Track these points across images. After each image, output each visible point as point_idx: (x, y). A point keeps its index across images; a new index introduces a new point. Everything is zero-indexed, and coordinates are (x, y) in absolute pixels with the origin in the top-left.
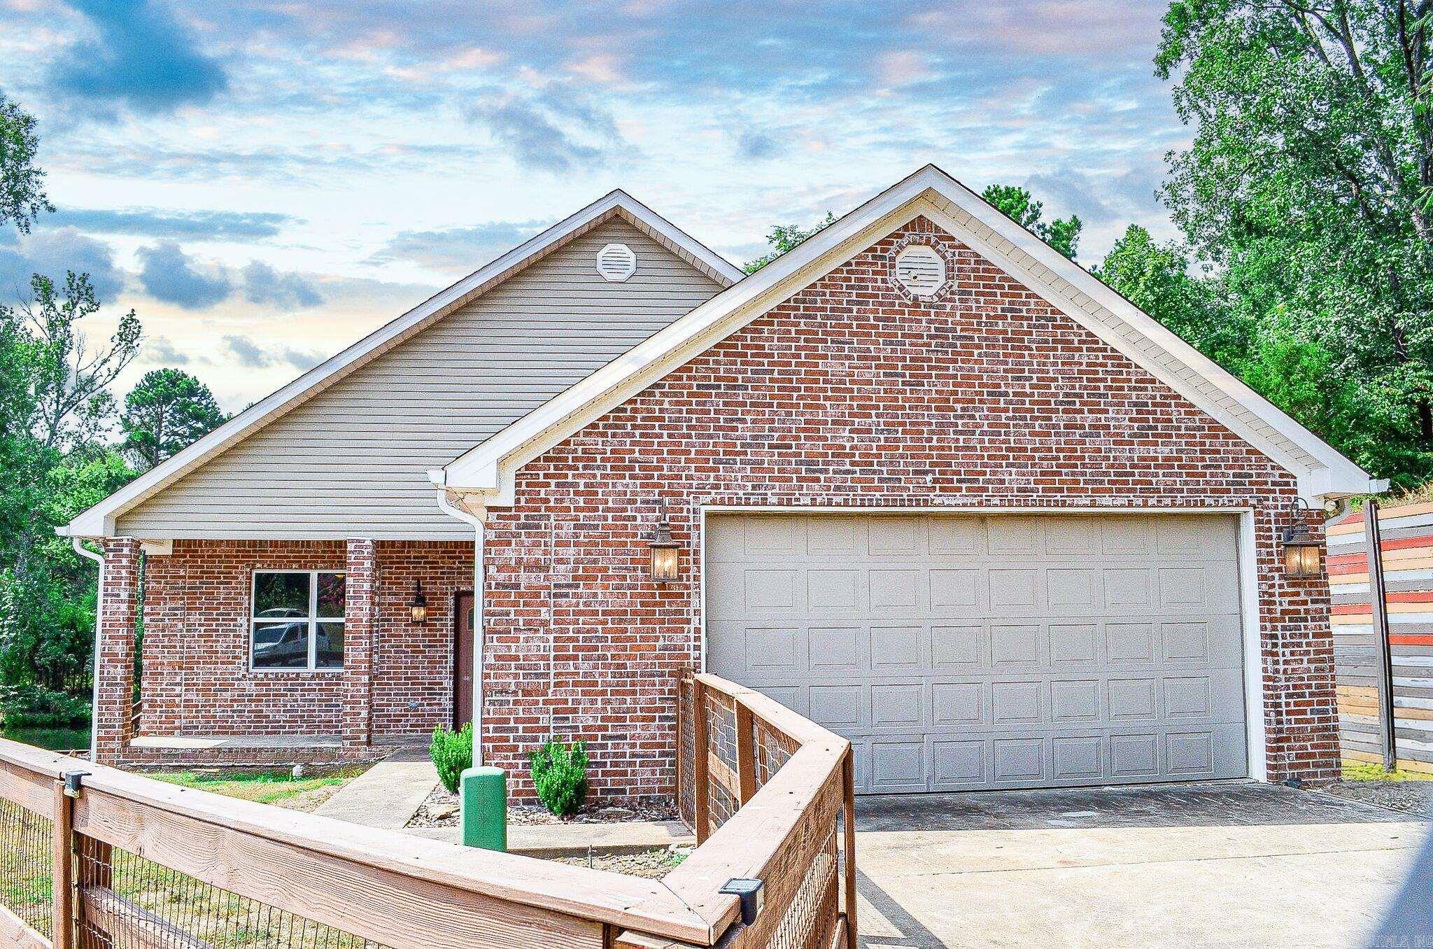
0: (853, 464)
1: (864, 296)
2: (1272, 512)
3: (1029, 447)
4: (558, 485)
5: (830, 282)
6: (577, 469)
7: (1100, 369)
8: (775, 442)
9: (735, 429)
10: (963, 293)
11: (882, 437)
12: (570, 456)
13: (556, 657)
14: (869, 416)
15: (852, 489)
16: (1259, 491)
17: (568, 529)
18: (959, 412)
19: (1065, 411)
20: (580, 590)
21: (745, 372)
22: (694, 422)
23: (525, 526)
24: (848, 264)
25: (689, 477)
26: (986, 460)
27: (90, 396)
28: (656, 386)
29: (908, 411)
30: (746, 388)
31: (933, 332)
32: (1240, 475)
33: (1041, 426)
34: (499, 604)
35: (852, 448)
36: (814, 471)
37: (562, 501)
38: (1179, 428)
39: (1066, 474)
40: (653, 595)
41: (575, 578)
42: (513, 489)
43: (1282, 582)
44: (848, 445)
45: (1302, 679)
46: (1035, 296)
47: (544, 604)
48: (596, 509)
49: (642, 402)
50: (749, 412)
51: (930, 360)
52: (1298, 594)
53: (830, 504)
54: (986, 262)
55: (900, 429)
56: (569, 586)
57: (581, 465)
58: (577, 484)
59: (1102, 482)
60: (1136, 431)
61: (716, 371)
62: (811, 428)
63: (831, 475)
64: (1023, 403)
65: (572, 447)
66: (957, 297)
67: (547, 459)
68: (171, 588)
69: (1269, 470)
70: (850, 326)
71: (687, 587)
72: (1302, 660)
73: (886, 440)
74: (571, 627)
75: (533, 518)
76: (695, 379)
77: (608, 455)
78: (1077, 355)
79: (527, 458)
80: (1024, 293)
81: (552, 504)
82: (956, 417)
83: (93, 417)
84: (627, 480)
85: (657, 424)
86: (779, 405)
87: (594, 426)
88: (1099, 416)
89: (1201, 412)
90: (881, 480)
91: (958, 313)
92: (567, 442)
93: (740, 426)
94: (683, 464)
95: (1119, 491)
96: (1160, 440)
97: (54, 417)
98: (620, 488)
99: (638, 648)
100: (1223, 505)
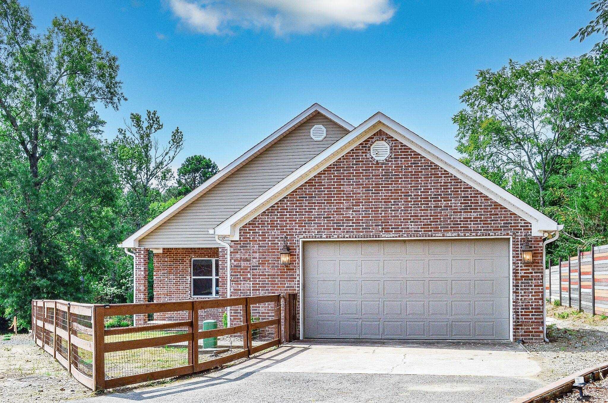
0: (353, 223)
1: (358, 162)
2: (520, 237)
3: (419, 215)
4: (253, 233)
5: (346, 157)
6: (259, 227)
7: (449, 184)
8: (325, 216)
9: (312, 212)
10: (395, 158)
11: (364, 213)
12: (257, 223)
13: (253, 290)
14: (359, 205)
15: (352, 232)
16: (514, 229)
17: (256, 247)
18: (393, 203)
19: (434, 201)
20: (260, 268)
21: (315, 191)
22: (298, 210)
23: (243, 247)
24: (353, 150)
25: (296, 229)
26: (402, 220)
27: (161, 170)
28: (285, 198)
29: (373, 203)
30: (316, 197)
31: (384, 173)
32: (506, 223)
33: (424, 207)
34: (235, 272)
35: (353, 217)
36: (339, 226)
37: (254, 238)
38: (481, 206)
39: (433, 225)
40: (284, 269)
41: (259, 264)
42: (238, 234)
43: (521, 265)
44: (351, 216)
45: (529, 302)
46: (424, 157)
47: (249, 272)
48: (265, 241)
49: (281, 204)
50: (316, 206)
51: (382, 184)
52: (528, 270)
53: (344, 238)
54: (405, 146)
55: (370, 210)
56: (257, 266)
57: (260, 226)
58: (259, 232)
59: (447, 227)
60: (463, 207)
61: (305, 192)
62: (338, 211)
63: (345, 227)
64: (418, 198)
65: (258, 220)
66: (393, 160)
67: (249, 224)
68: (163, 266)
69: (519, 221)
70: (353, 173)
71: (295, 267)
72: (529, 295)
73: (365, 214)
74: (258, 280)
75: (245, 244)
76: (298, 195)
77: (269, 222)
78: (440, 179)
79: (243, 224)
80: (420, 156)
81: (251, 239)
82: (391, 205)
83: (164, 181)
84: (275, 231)
85: (285, 211)
86: (327, 203)
87: (264, 212)
88: (448, 202)
89: (491, 199)
90: (363, 229)
91: (394, 166)
92: (256, 218)
93: (313, 211)
94: (294, 225)
95: (454, 230)
96: (473, 211)
97: (146, 181)
98: (273, 233)
99: (279, 287)
100: (498, 235)
